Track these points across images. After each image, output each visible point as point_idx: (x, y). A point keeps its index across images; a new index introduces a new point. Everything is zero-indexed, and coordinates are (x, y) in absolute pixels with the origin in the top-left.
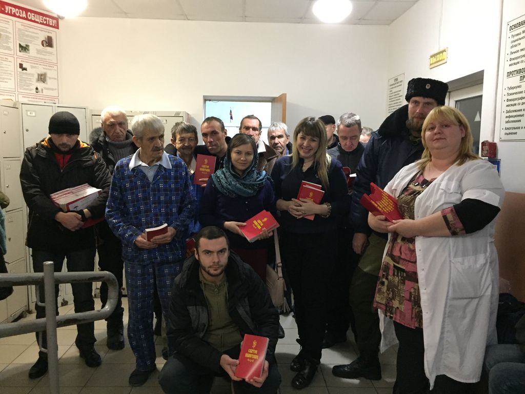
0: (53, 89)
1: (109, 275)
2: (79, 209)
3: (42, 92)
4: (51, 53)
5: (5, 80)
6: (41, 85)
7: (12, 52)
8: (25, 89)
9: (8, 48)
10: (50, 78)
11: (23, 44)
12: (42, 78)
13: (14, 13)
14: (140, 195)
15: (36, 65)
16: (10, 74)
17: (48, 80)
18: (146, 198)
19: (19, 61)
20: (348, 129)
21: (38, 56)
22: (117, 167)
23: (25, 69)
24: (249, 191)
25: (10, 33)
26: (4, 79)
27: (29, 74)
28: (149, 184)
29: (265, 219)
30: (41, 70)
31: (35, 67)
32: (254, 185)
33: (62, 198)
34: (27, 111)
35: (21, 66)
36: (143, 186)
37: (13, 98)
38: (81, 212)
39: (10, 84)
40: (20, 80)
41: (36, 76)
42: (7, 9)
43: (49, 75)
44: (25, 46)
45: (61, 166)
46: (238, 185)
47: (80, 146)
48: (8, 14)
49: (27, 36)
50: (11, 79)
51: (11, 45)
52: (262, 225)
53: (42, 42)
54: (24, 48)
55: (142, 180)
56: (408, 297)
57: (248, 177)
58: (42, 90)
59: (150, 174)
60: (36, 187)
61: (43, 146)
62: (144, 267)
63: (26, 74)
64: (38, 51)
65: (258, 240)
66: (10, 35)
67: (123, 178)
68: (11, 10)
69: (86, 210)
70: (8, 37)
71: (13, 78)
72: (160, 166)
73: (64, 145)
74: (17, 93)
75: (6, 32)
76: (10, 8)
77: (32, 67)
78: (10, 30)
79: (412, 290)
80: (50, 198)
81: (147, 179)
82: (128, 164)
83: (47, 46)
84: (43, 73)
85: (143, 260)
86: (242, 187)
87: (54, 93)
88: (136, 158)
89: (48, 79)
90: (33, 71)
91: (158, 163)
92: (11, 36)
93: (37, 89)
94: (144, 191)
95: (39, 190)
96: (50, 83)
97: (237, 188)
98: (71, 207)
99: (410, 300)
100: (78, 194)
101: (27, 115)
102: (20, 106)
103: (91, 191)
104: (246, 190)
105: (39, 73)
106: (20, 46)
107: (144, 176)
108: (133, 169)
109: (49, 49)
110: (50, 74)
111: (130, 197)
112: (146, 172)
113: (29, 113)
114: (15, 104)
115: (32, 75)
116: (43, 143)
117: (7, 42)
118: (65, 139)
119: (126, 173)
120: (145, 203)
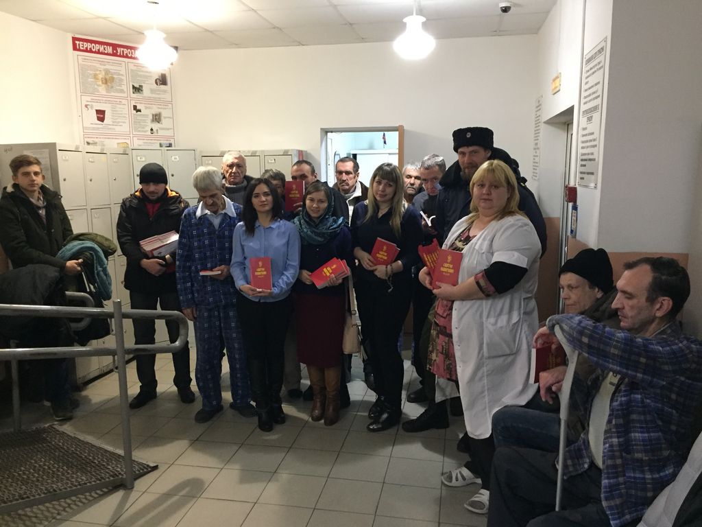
0: (168, 129)
1: (179, 315)
2: (162, 255)
3: (157, 133)
4: (165, 91)
5: (120, 124)
6: (155, 126)
7: (125, 95)
8: (139, 131)
9: (122, 91)
10: (165, 118)
11: (137, 85)
12: (157, 118)
13: (126, 54)
14: (207, 242)
15: (151, 106)
16: (124, 117)
17: (163, 120)
18: (211, 245)
19: (133, 103)
20: (426, 171)
21: (154, 95)
22: (185, 215)
23: (140, 111)
24: (319, 239)
25: (122, 75)
26: (119, 122)
27: (143, 115)
28: (215, 230)
29: (334, 266)
30: (155, 110)
31: (149, 108)
32: (324, 233)
33: (148, 245)
34: (137, 156)
35: (135, 108)
36: (209, 234)
37: (128, 142)
38: (163, 258)
39: (125, 128)
40: (134, 122)
41: (151, 117)
42: (119, 51)
43: (163, 115)
44: (138, 87)
45: (151, 214)
46: (309, 232)
47: (168, 194)
48: (120, 56)
49: (140, 76)
50: (124, 122)
51: (124, 88)
52: (331, 271)
53: (156, 80)
54: (137, 89)
55: (208, 228)
56: (441, 350)
57: (320, 225)
58: (157, 130)
59: (216, 222)
60: (129, 236)
61: (136, 196)
62: (210, 311)
63: (140, 115)
64: (152, 91)
65: (326, 287)
66: (122, 77)
67: (191, 226)
68: (123, 51)
69: (167, 256)
70: (121, 80)
71: (127, 121)
72: (226, 214)
73: (152, 193)
74: (132, 136)
75: (119, 74)
76: (122, 49)
77: (146, 108)
78: (123, 72)
79: (444, 344)
80: (139, 245)
81: (214, 226)
82: (195, 213)
83: (161, 84)
84: (158, 113)
85: (209, 304)
86: (313, 236)
87: (170, 133)
88: (202, 207)
89: (162, 118)
90: (148, 112)
91: (223, 212)
92: (124, 78)
93: (152, 130)
94: (211, 238)
95: (129, 238)
96: (165, 122)
97: (308, 235)
98: (155, 253)
99: (442, 353)
100: (164, 241)
101: (137, 159)
102: (129, 152)
103: (175, 237)
104: (316, 237)
105: (154, 113)
106: (134, 87)
107: (211, 224)
108: (200, 218)
109: (163, 87)
110: (164, 113)
111: (196, 244)
112: (211, 219)
113: (139, 158)
114: (125, 151)
115: (147, 116)
116: (136, 194)
117: (120, 85)
118: (152, 188)
119: (193, 221)
120: (211, 250)
